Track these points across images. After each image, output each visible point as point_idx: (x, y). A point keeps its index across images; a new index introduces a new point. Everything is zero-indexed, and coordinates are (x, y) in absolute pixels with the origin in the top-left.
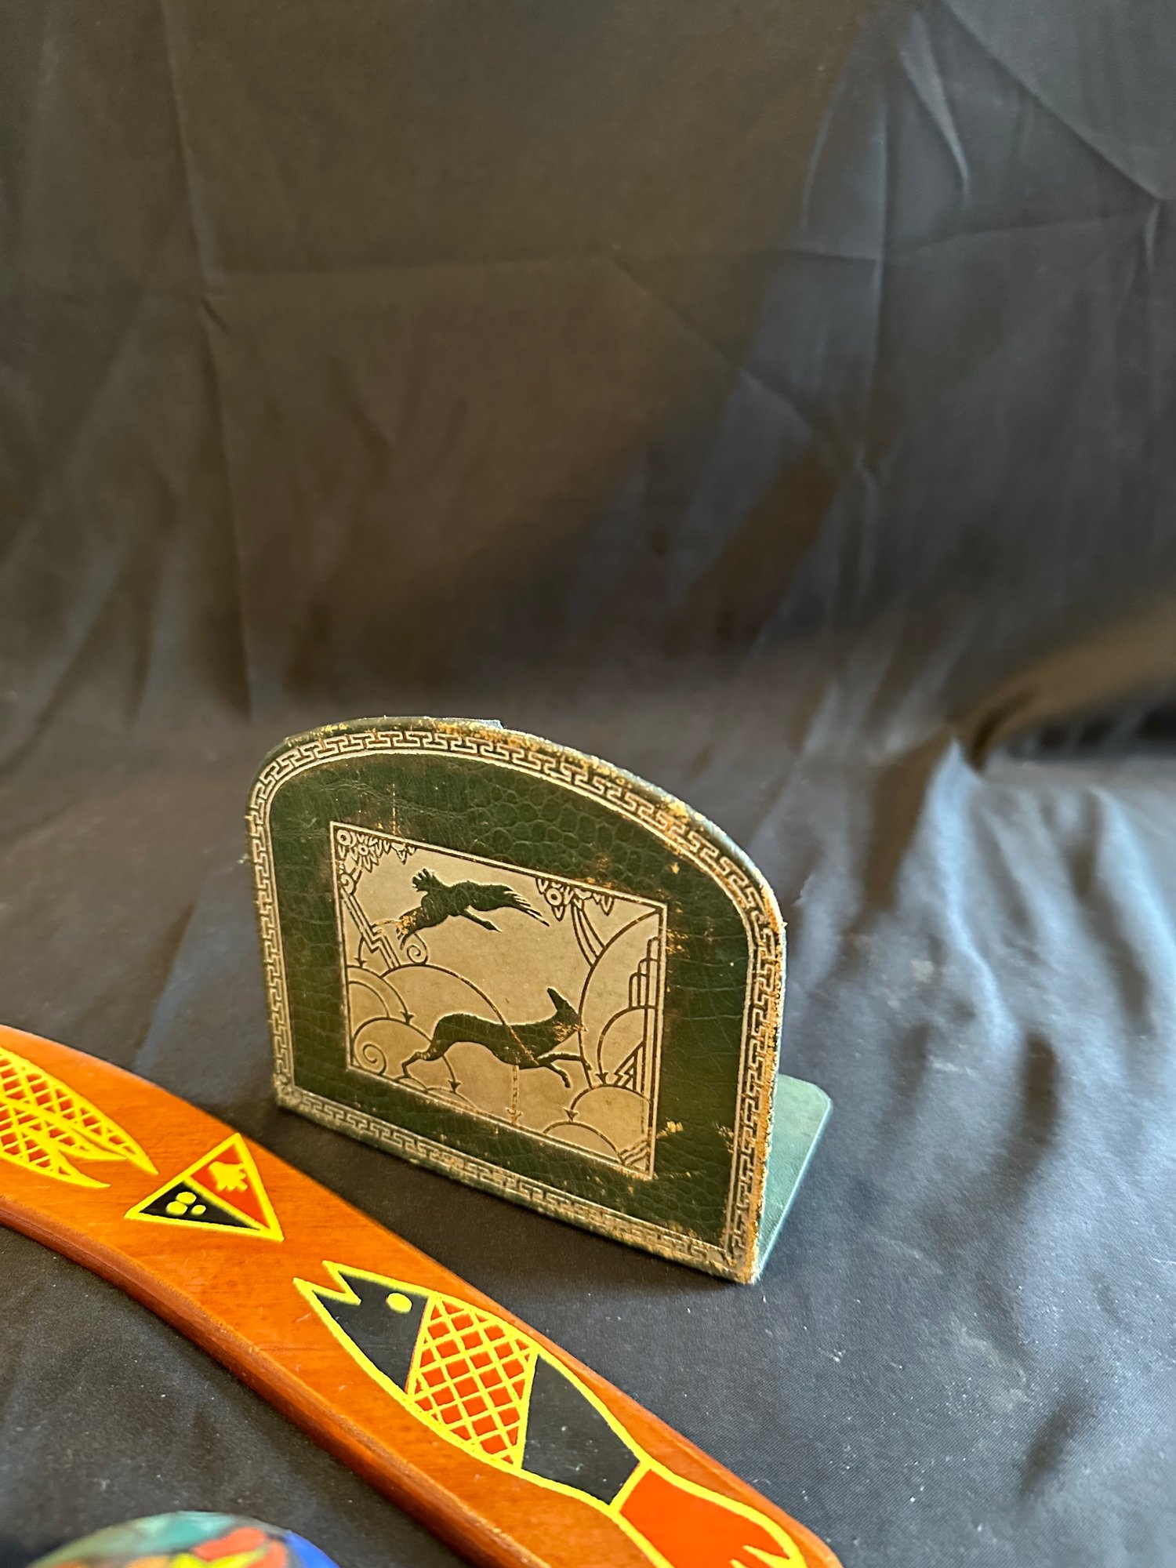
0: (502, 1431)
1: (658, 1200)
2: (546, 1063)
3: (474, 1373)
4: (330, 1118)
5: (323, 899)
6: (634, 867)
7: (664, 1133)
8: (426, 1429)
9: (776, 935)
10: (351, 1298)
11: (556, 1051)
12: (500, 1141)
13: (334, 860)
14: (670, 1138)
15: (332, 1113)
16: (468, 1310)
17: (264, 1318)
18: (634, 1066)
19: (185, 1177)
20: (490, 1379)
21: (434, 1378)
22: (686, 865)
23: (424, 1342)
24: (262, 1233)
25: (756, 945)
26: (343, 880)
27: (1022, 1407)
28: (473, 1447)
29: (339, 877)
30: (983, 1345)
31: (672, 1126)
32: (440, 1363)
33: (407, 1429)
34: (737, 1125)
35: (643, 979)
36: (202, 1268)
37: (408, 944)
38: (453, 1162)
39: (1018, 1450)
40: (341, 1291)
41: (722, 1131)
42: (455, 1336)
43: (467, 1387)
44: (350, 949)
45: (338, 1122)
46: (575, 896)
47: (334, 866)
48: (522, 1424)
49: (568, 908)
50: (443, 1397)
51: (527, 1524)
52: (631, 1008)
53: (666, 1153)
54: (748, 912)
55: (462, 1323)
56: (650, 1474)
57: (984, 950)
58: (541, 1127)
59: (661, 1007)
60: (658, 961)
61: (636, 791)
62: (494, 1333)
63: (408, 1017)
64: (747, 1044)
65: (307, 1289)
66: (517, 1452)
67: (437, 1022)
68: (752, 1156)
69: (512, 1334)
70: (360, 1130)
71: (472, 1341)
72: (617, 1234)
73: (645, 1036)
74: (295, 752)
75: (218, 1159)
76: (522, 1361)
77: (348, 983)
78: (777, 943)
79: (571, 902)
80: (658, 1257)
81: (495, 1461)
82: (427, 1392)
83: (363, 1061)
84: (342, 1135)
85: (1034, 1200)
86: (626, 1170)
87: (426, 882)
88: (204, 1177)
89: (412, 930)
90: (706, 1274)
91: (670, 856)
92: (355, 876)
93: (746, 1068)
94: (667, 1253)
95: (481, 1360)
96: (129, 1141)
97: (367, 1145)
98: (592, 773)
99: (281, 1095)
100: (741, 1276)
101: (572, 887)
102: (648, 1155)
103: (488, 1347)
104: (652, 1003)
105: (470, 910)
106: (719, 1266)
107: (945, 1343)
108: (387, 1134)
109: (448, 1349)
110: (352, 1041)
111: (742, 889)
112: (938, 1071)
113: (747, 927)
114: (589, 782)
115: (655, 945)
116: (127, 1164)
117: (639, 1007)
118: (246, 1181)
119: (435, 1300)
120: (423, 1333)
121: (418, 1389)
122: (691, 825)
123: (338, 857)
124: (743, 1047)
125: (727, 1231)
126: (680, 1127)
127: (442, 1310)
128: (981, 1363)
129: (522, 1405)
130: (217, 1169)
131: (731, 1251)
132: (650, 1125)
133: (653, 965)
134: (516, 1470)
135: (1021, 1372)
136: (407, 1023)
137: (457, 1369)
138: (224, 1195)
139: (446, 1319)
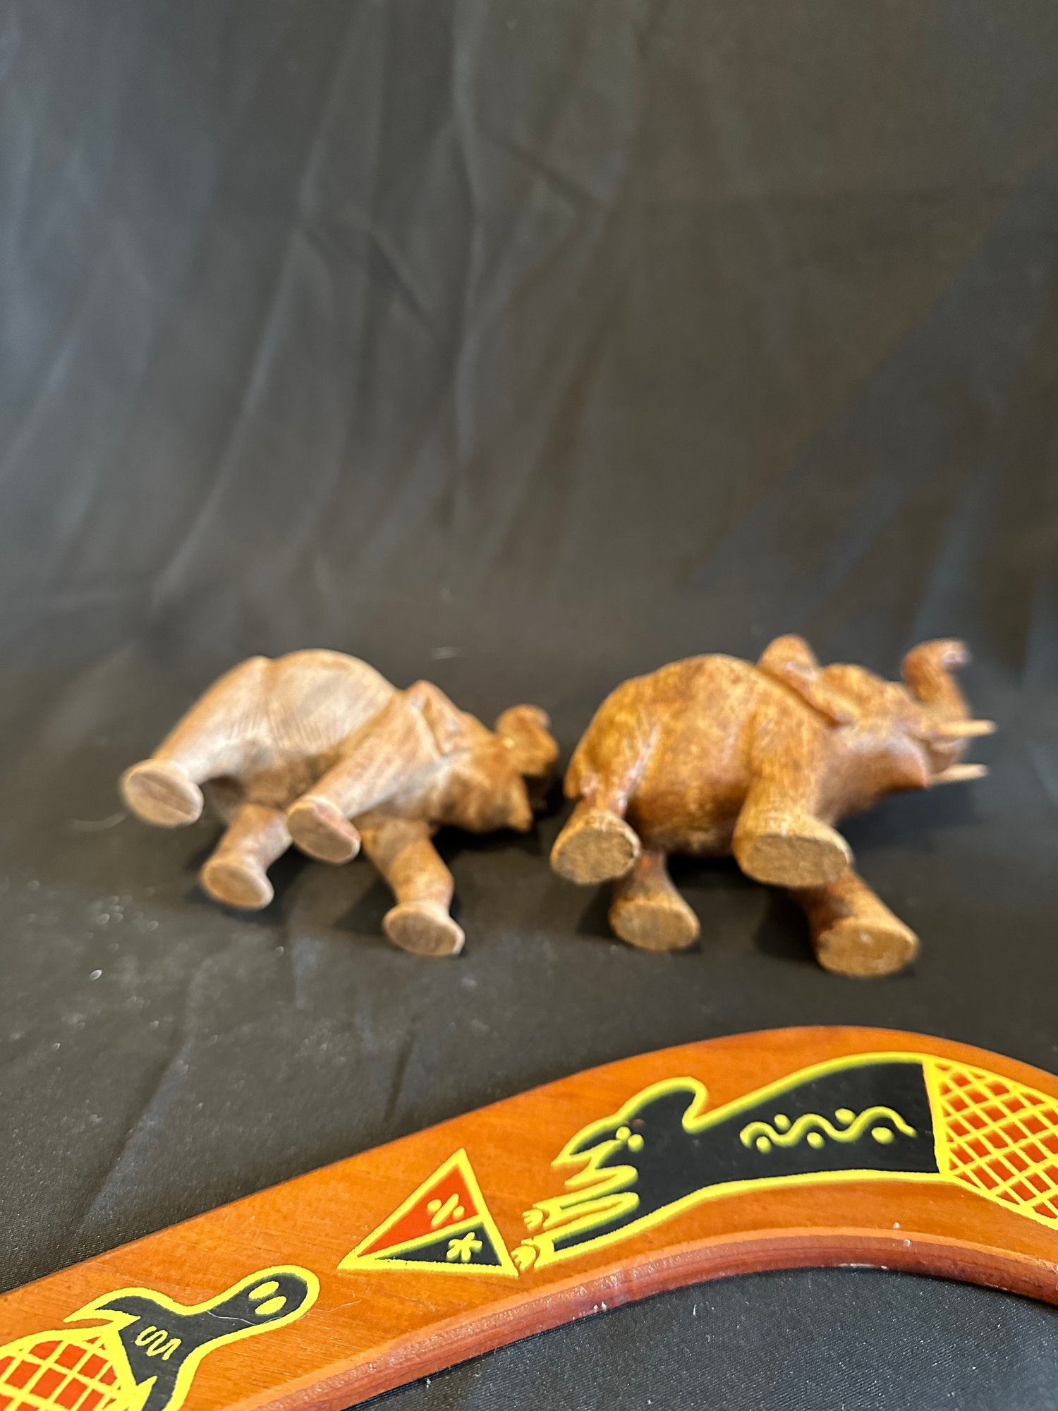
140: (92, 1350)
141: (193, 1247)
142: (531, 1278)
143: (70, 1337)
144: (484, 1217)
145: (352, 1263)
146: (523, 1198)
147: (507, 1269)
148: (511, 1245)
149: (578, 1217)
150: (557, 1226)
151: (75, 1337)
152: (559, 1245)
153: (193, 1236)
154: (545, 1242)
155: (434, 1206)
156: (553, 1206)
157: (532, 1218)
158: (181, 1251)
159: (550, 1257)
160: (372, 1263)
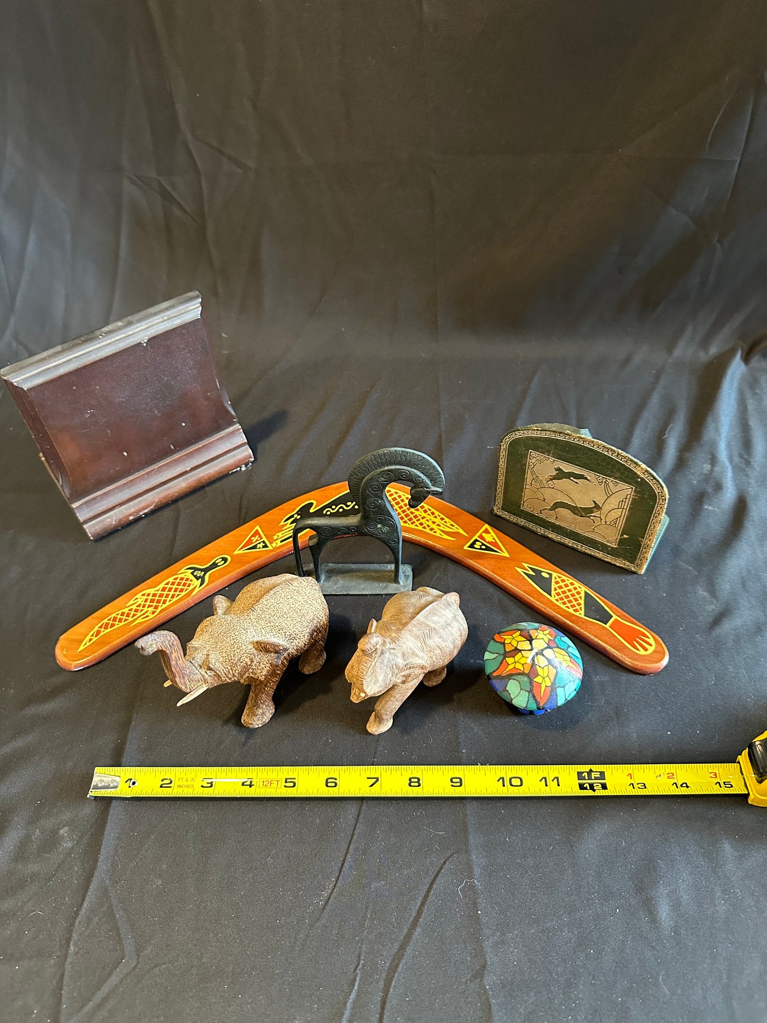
0: (578, 607)
1: (617, 552)
2: (589, 517)
3: (568, 594)
4: (512, 519)
5: (522, 467)
6: (627, 477)
7: (622, 537)
8: (558, 606)
9: (665, 499)
10: (531, 573)
11: (592, 515)
12: (570, 533)
13: (528, 459)
14: (625, 539)
15: (513, 519)
16: (564, 578)
17: (510, 577)
18: (616, 521)
19: (476, 537)
20: (573, 595)
21: (558, 594)
22: (642, 479)
23: (554, 585)
24: (503, 554)
25: (659, 500)
26: (530, 464)
27: (714, 610)
28: (571, 610)
29: (529, 463)
30: (705, 594)
31: (625, 536)
32: (559, 591)
33: (554, 606)
34: (645, 538)
35: (624, 503)
36: (490, 564)
37: (549, 482)
38: (552, 535)
39: (710, 620)
40: (528, 571)
41: (640, 539)
42: (562, 584)
43: (567, 597)
44: (529, 481)
45: (514, 521)
46: (607, 481)
47: (528, 461)
48: (583, 606)
49: (604, 483)
50: (561, 599)
51: (587, 628)
52: (618, 508)
53: (621, 542)
54: (659, 493)
55: (563, 581)
56: (616, 619)
57: (731, 460)
58: (583, 531)
59: (628, 509)
60: (629, 499)
61: (632, 461)
62: (572, 584)
63: (544, 499)
64: (652, 521)
65: (519, 570)
66: (582, 612)
67: (554, 502)
68: (648, 545)
69: (577, 584)
70: (522, 524)
71: (566, 586)
72: (603, 558)
73: (621, 515)
74: (522, 432)
75: (484, 532)
76: (580, 591)
77: (526, 488)
78: (665, 501)
79: (605, 482)
80: (615, 565)
81: (577, 614)
82: (557, 597)
83: (526, 507)
84: (516, 524)
85: (728, 555)
86: (608, 544)
87: (558, 469)
88: (481, 537)
89: (551, 480)
90: (629, 571)
91: (639, 477)
92: (535, 464)
93: (651, 526)
94: (618, 564)
95: (569, 591)
96: (456, 526)
97: (523, 527)
98: (618, 454)
99: (495, 511)
100: (639, 572)
101: (606, 478)
102: (616, 542)
103: (571, 587)
104: (625, 508)
105: (571, 478)
106: (633, 569)
107: (695, 593)
108: (531, 526)
109: (560, 587)
110: (524, 502)
111: (658, 487)
112: (706, 509)
113: (658, 496)
114: (617, 456)
115: (629, 496)
116: (458, 533)
117: (621, 508)
118: (494, 539)
119: (554, 575)
120: (553, 583)
121: (555, 597)
122: (647, 471)
123: (530, 458)
124: (650, 521)
125: (637, 562)
126: (627, 537)
127: (557, 577)
128: (704, 598)
129: (582, 602)
130: (484, 535)
131: (637, 566)
132: (618, 535)
133: (627, 500)
134: (582, 616)
135: (715, 601)
136: (544, 501)
137: (564, 592)
138: (488, 543)
139: (559, 580)
140: (186, 577)
141: (201, 555)
142: (275, 549)
143: (180, 576)
144: (264, 539)
145: (236, 552)
146: (273, 533)
147: (270, 548)
148: (271, 544)
149: (285, 535)
150: (281, 538)
151: (182, 576)
152: (281, 542)
153: (200, 553)
154: (278, 542)
155: (253, 538)
156: (280, 534)
157: (275, 537)
158: (198, 557)
159: (279, 544)
160: (241, 552)
